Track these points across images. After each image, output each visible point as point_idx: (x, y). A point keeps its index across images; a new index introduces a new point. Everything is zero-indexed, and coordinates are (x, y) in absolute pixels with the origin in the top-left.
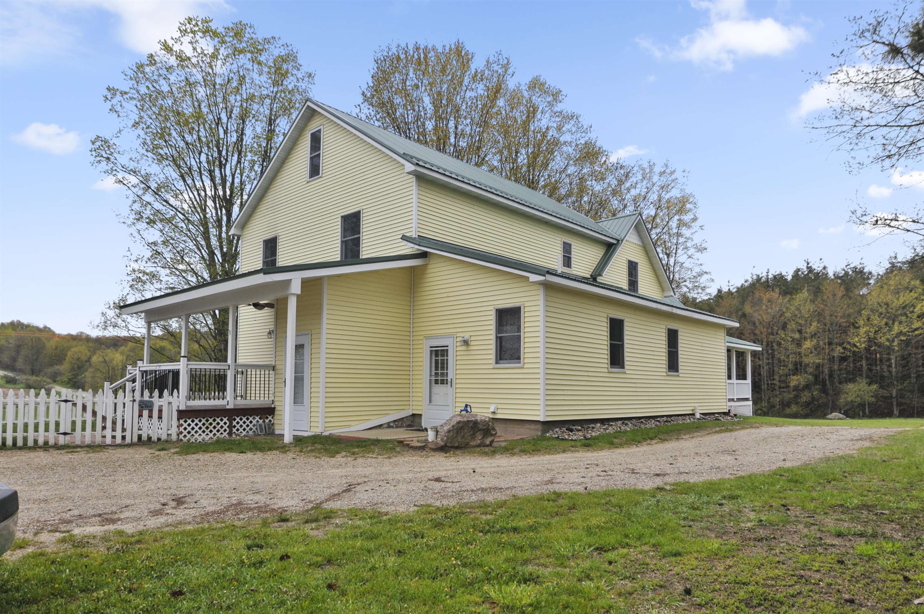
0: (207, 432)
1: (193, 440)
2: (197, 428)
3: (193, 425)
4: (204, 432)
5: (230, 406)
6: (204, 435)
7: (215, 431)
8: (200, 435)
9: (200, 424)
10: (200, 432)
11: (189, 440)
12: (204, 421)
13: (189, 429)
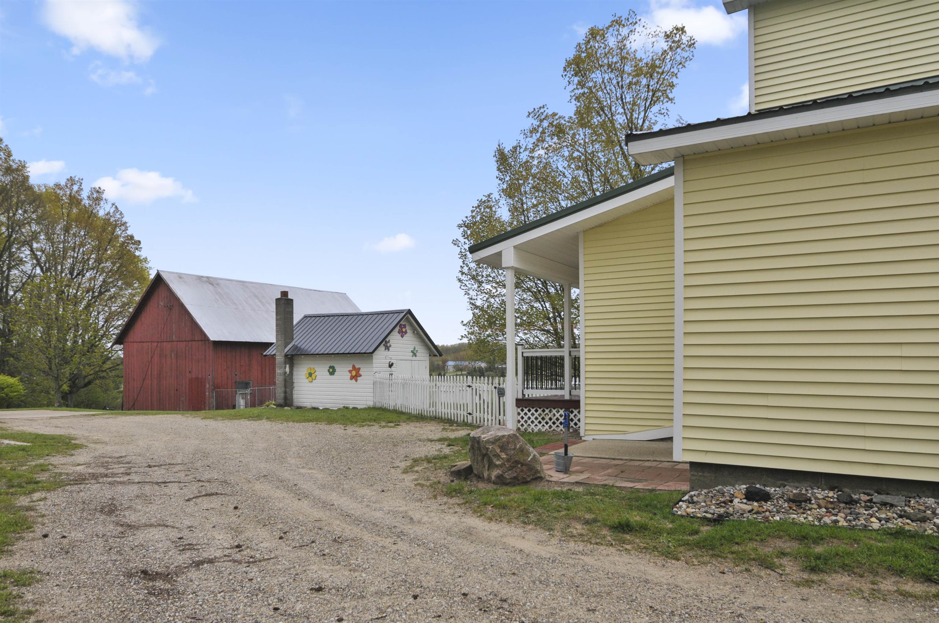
0: (543, 423)
1: (530, 430)
2: (533, 418)
3: (529, 414)
4: (540, 422)
5: (567, 397)
6: (540, 426)
7: (550, 423)
8: (536, 425)
9: (536, 415)
10: (536, 422)
11: (526, 430)
12: (540, 411)
13: (526, 418)
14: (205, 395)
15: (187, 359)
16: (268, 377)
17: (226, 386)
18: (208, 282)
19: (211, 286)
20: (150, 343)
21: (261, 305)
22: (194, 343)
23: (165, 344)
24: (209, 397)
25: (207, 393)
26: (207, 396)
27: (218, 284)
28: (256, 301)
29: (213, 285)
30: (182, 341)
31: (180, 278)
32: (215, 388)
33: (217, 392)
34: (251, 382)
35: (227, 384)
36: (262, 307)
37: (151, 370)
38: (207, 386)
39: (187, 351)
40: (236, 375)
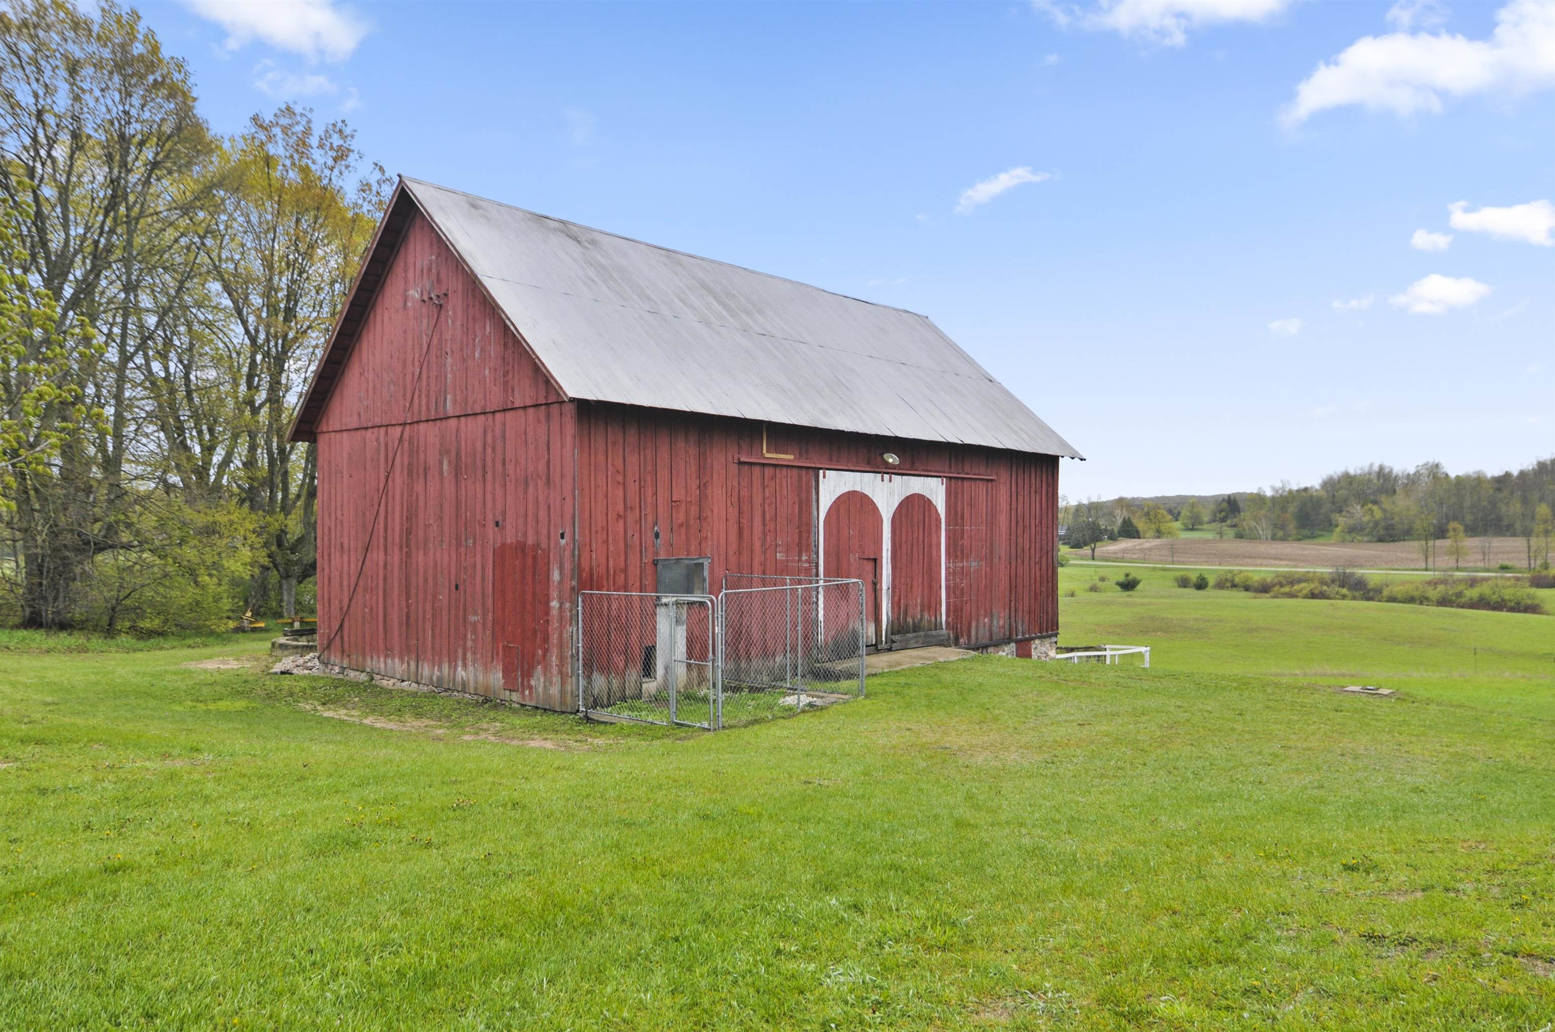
14: (547, 611)
15: (489, 476)
16: (757, 544)
17: (621, 579)
18: (562, 231)
19: (571, 244)
20: (383, 430)
21: (725, 313)
22: (509, 415)
23: (422, 426)
24: (561, 618)
25: (555, 604)
26: (555, 612)
27: (593, 242)
28: (711, 300)
29: (579, 242)
30: (475, 414)
31: (474, 206)
32: (582, 585)
33: (587, 599)
34: (706, 563)
35: (625, 571)
36: (731, 320)
37: (386, 517)
38: (556, 576)
39: (489, 450)
40: (657, 536)
